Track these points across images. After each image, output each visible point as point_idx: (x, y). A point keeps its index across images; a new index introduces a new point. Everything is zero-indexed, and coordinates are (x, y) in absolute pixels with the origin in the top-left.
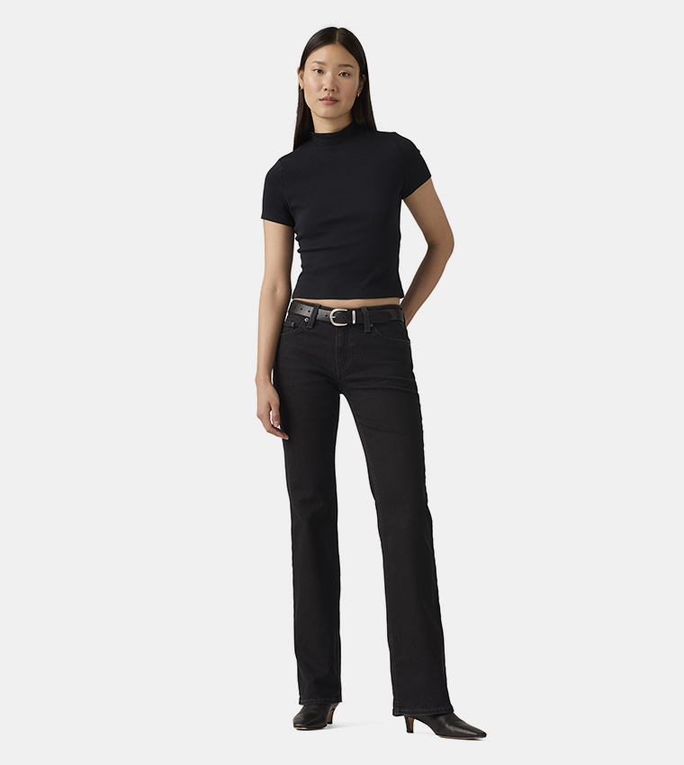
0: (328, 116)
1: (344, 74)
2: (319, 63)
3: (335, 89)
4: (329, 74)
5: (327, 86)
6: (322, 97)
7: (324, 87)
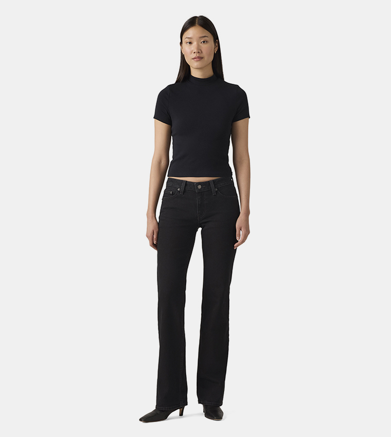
0: (199, 67)
1: (204, 42)
2: (189, 38)
3: (200, 51)
4: (195, 44)
5: (195, 51)
6: (193, 57)
7: (194, 52)
